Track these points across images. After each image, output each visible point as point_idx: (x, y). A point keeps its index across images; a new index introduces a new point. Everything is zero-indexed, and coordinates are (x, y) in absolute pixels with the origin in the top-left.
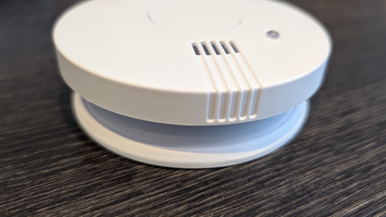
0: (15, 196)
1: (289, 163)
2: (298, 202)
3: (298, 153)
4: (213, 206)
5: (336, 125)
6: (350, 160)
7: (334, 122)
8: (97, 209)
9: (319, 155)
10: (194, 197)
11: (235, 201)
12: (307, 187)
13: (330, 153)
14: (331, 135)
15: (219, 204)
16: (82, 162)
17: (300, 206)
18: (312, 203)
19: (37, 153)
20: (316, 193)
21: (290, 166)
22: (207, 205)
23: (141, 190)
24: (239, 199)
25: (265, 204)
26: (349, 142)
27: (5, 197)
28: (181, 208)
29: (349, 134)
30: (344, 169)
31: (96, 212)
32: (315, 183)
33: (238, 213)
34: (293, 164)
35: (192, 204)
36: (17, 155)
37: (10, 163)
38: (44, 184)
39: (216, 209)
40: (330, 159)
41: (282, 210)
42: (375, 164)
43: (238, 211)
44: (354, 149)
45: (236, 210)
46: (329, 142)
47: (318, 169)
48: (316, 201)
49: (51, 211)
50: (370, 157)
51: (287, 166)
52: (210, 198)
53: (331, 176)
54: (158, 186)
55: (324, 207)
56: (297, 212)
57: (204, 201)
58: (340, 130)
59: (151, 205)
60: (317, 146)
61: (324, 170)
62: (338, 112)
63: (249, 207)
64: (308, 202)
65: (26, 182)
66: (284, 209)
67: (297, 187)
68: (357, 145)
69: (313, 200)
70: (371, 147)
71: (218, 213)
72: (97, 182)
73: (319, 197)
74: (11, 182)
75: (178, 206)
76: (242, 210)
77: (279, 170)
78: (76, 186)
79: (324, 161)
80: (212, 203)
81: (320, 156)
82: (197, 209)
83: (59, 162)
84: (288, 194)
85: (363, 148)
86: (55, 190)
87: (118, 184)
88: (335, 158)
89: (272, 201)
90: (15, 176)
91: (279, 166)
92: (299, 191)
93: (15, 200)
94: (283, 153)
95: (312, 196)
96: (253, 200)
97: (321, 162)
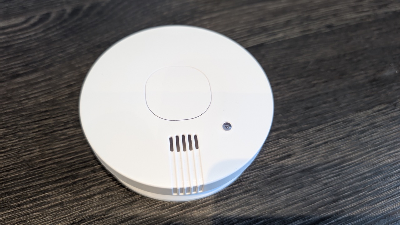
0: (69, 213)
3: (235, 193)
5: (270, 170)
6: (267, 202)
7: (270, 167)
9: (249, 196)
13: (256, 195)
14: (263, 179)
16: (105, 189)
19: (77, 180)
26: (273, 187)
27: (64, 213)
29: (276, 180)
30: (260, 209)
36: (66, 181)
37: (63, 187)
38: (84, 205)
42: (281, 207)
44: (274, 193)
50: (281, 201)
58: (272, 175)
61: (247, 208)
62: (278, 157)
65: (74, 203)
68: (277, 189)
70: (286, 192)
72: (114, 206)
74: (65, 202)
78: (102, 208)
79: (250, 201)
83: (91, 188)
85: (280, 193)
86: (90, 210)
90: (67, 198)
93: (70, 216)
94: (226, 192)
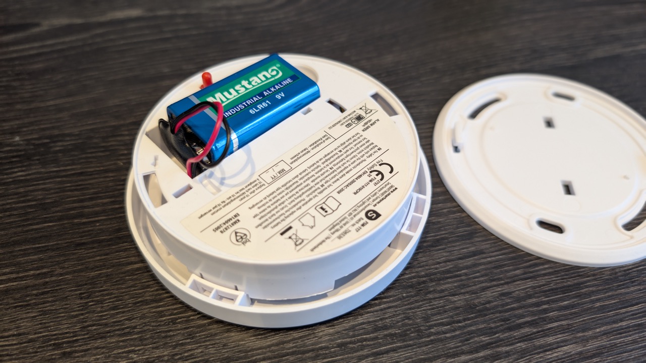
2: (620, 285)
4: (545, 275)
8: (449, 261)
10: (528, 264)
11: (563, 273)
12: (629, 273)
15: (549, 274)
17: (620, 289)
18: (632, 289)
22: (539, 273)
23: (483, 250)
24: (567, 273)
25: (589, 281)
28: (518, 272)
31: (448, 263)
32: (638, 271)
33: (565, 284)
35: (527, 270)
39: (547, 277)
41: (604, 290)
43: (566, 283)
45: (563, 282)
48: (636, 288)
52: (541, 267)
54: (497, 248)
56: (617, 295)
57: (537, 269)
59: (492, 265)
63: (576, 281)
64: (628, 287)
66: (605, 289)
67: (620, 272)
69: (633, 286)
71: (548, 282)
73: (639, 284)
75: (515, 270)
76: (569, 283)
80: (543, 272)
82: (531, 275)
84: (611, 277)
87: (462, 240)
89: (595, 280)
92: (622, 276)
95: (633, 282)
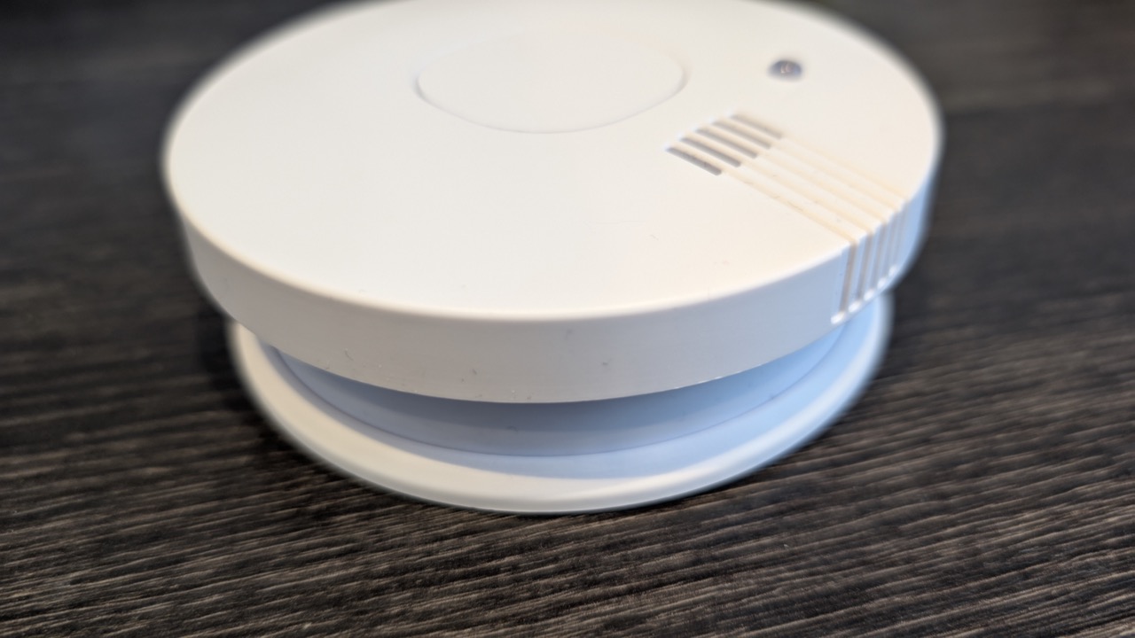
1: (975, 481)
9: (1067, 471)
13: (1102, 472)
14: (1112, 423)
20: (1041, 570)
21: (977, 490)
34: (987, 487)
40: (1097, 486)
46: (1104, 442)
47: (1056, 508)
49: (366, 522)
51: (970, 490)
53: (1092, 532)
55: (1056, 611)
60: (1067, 447)
61: (1076, 513)
77: (944, 496)
79: (1079, 489)
81: (1069, 477)
88: (1113, 485)
91: (946, 487)
96: (864, 563)
97: (1070, 492)
